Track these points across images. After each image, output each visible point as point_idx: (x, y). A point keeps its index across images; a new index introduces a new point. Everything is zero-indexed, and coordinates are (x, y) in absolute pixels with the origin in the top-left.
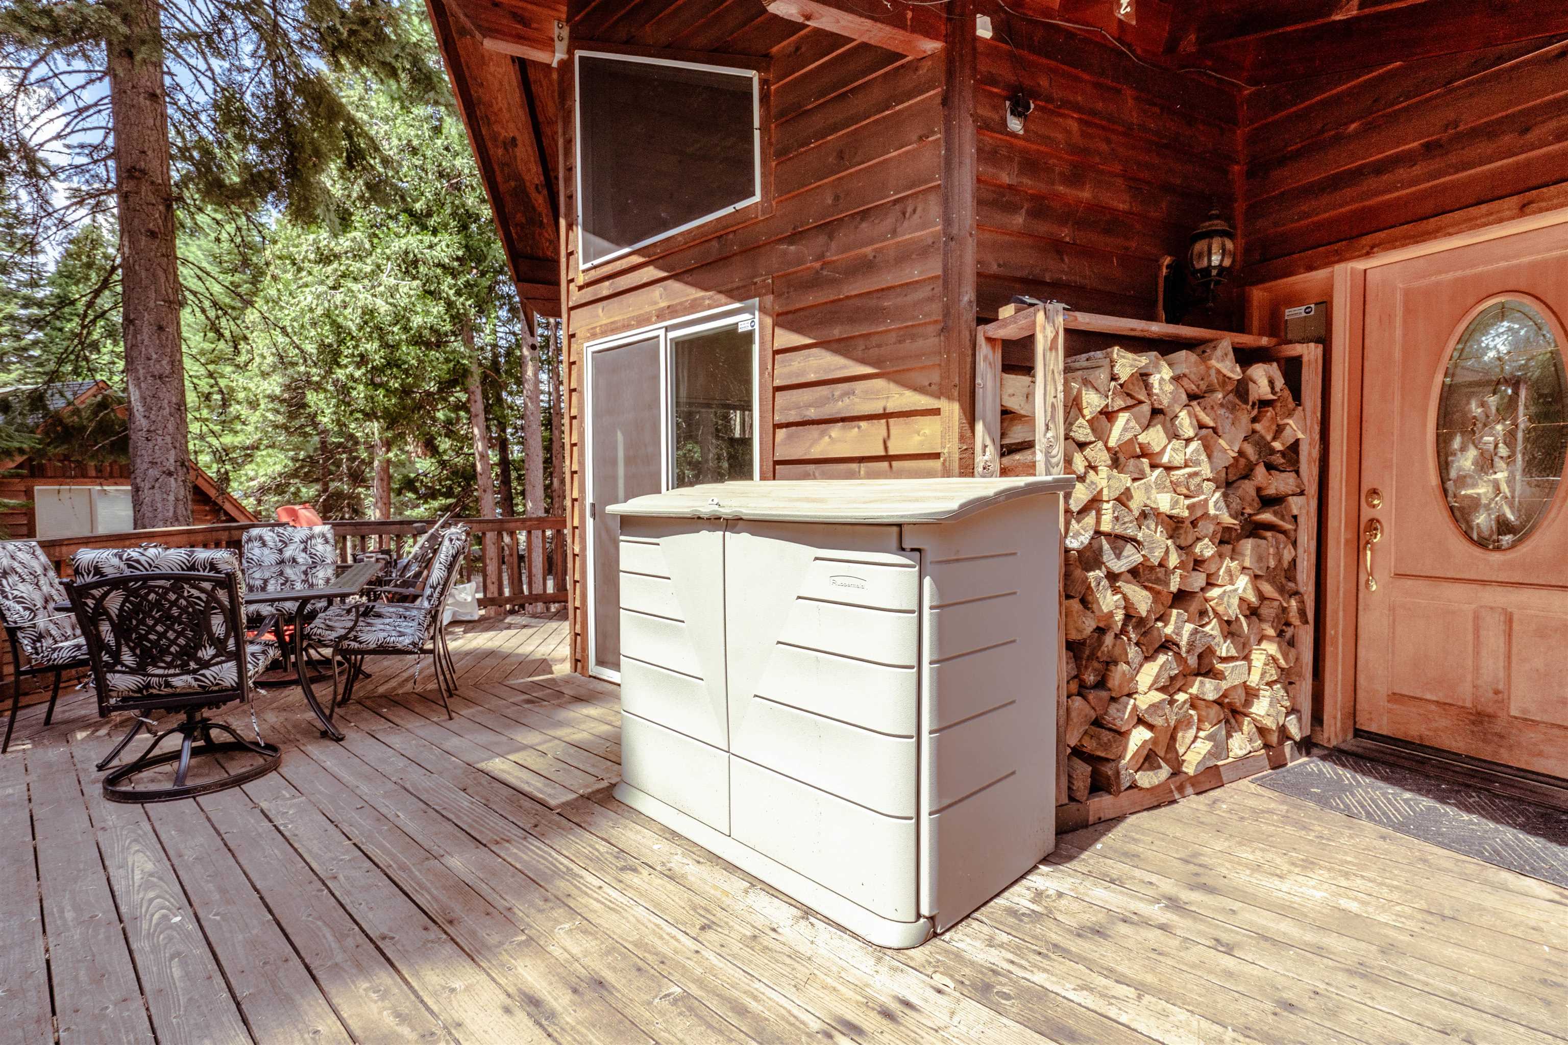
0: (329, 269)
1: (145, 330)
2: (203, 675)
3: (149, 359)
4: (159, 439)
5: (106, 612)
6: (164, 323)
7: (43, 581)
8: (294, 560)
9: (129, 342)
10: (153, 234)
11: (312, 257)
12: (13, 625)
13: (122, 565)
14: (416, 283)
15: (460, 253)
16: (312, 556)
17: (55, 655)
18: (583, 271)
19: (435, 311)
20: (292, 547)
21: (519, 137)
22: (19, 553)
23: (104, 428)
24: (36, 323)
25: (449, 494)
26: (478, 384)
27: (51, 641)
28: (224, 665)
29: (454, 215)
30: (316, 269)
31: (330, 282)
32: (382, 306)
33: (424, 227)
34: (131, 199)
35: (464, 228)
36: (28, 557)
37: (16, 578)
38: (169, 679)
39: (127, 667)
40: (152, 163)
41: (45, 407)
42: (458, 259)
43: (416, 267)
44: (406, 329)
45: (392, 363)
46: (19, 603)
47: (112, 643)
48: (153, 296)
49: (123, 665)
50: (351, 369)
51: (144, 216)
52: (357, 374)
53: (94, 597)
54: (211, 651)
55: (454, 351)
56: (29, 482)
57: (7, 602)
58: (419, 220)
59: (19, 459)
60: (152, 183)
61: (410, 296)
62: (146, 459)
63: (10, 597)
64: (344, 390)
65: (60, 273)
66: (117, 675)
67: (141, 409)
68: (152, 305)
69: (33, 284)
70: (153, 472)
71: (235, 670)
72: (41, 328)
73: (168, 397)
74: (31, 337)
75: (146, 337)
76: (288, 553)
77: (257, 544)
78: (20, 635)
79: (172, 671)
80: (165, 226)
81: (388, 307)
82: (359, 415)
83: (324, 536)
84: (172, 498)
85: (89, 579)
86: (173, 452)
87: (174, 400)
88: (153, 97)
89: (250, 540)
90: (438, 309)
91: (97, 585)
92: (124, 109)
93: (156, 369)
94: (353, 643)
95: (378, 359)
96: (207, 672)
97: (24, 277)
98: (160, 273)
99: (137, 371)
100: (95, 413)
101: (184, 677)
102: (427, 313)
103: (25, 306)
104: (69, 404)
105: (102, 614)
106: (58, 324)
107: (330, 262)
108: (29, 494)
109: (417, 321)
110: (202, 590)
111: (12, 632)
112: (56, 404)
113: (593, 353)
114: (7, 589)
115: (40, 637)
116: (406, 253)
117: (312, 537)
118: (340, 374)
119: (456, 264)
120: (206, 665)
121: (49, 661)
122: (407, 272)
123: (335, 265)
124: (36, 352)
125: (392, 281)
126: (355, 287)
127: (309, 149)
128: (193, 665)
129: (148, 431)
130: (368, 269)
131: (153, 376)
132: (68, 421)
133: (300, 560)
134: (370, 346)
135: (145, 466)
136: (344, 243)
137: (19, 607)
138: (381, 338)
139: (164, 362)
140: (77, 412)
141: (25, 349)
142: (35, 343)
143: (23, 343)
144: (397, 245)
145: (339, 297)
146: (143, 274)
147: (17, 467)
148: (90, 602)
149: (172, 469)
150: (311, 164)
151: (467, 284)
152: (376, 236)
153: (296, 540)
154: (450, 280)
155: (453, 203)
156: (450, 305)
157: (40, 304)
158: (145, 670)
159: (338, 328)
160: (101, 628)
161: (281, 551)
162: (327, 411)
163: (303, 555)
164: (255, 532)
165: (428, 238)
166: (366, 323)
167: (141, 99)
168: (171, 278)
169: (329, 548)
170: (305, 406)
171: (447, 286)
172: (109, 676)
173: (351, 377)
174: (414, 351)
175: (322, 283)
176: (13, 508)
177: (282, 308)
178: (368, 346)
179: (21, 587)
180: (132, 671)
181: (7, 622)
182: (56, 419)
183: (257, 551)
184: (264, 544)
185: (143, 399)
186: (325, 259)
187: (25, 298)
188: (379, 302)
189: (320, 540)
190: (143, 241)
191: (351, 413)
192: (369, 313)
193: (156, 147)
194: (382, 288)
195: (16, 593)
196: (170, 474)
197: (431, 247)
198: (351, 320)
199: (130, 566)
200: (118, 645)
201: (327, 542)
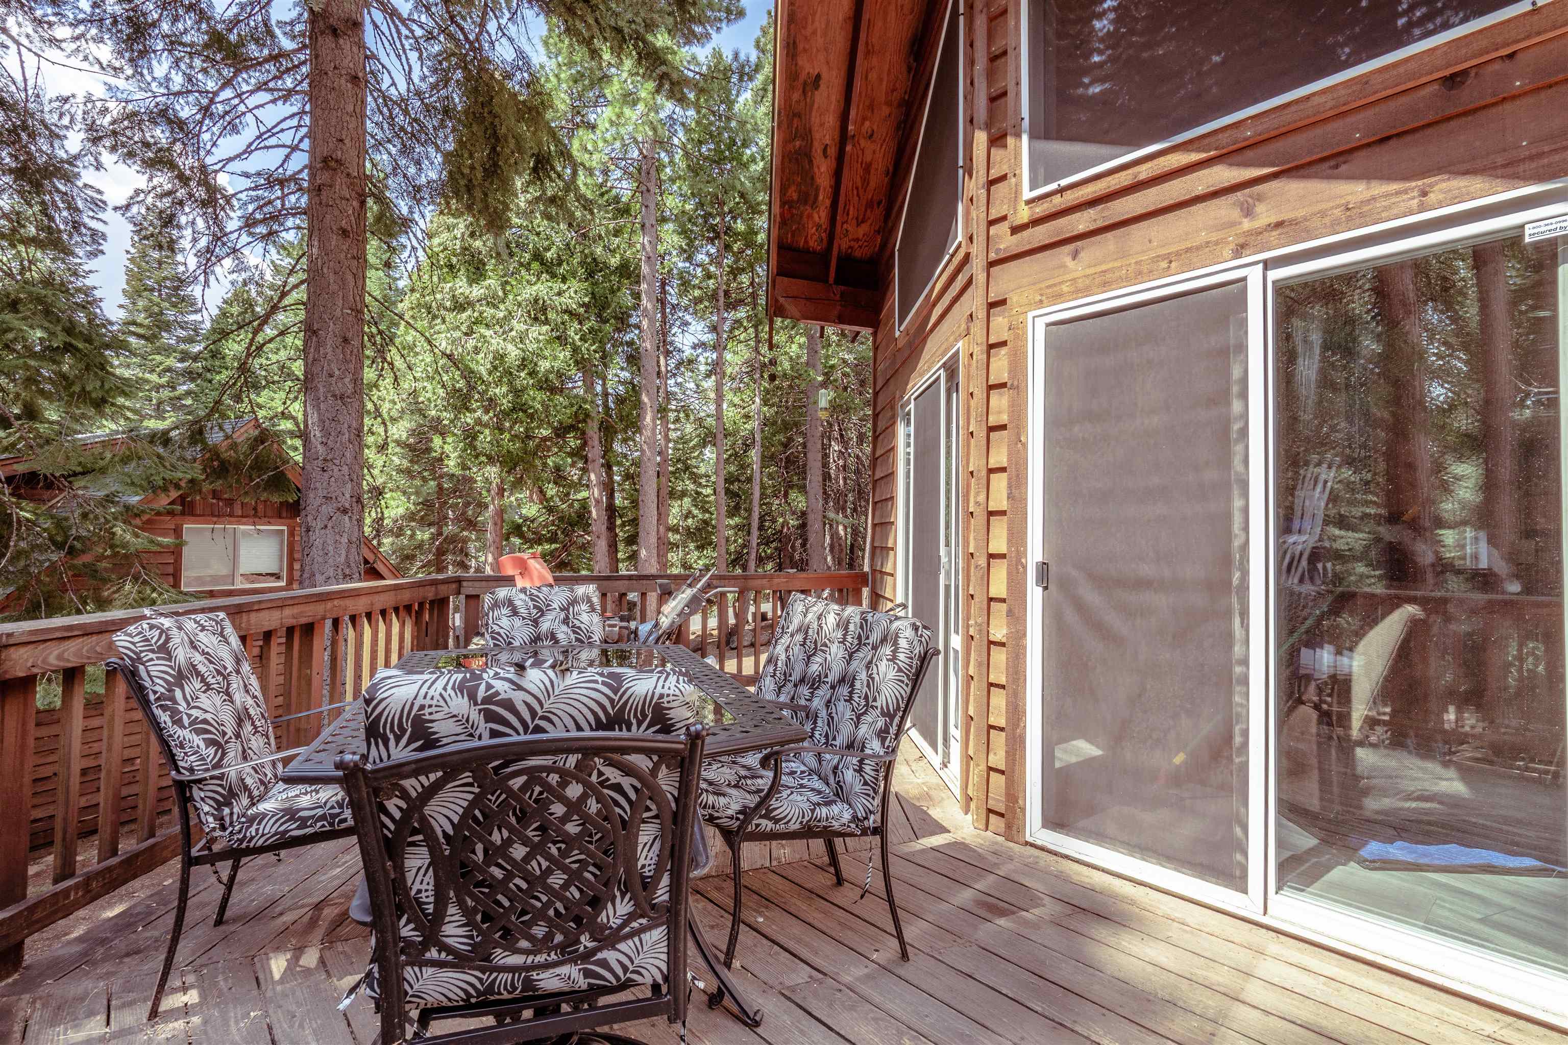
0: (464, 315)
1: (329, 343)
2: (604, 964)
3: (331, 376)
4: (336, 469)
5: (425, 828)
6: (349, 335)
7: (236, 683)
8: (553, 636)
9: (311, 356)
10: (344, 233)
11: (448, 304)
12: (186, 776)
13: (474, 716)
14: (545, 328)
15: (587, 300)
16: (575, 629)
17: (253, 830)
18: (1028, 202)
19: (561, 356)
20: (550, 616)
21: (824, 75)
22: (202, 636)
23: (259, 465)
24: (191, 375)
25: (553, 539)
26: (596, 429)
27: (245, 801)
28: (646, 937)
29: (582, 264)
30: (450, 317)
31: (464, 328)
32: (513, 353)
33: (553, 276)
34: (324, 193)
35: (591, 274)
36: (215, 640)
37: (198, 685)
38: (534, 975)
39: (449, 950)
40: (348, 153)
41: (203, 441)
42: (584, 305)
43: (545, 314)
44: (532, 374)
45: (519, 407)
46: (198, 732)
47: (428, 897)
48: (340, 303)
49: (443, 947)
50: (479, 413)
51: (336, 213)
52: (485, 418)
53: (405, 795)
54: (623, 907)
55: (577, 396)
56: (178, 520)
57: (180, 732)
58: (549, 268)
59: (174, 494)
60: (348, 175)
61: (538, 341)
62: (321, 493)
63: (186, 721)
64: (470, 436)
65: (214, 330)
66: (428, 971)
67: (318, 434)
68: (338, 313)
69: (191, 340)
70: (327, 509)
71: (663, 947)
72: (193, 380)
73: (346, 419)
74: (185, 387)
75: (329, 350)
76: (545, 625)
77: (505, 611)
78: (197, 793)
79: (541, 958)
80: (357, 224)
81: (517, 352)
82: (483, 459)
83: (589, 600)
84: (345, 540)
85: (401, 753)
86: (349, 486)
87: (354, 425)
88: (355, 79)
89: (496, 605)
90: (564, 354)
91: (419, 768)
92: (323, 93)
93: (338, 389)
94: (764, 822)
95: (505, 403)
96: (610, 956)
97: (182, 333)
98: (350, 277)
99: (316, 389)
100: (253, 448)
101: (564, 970)
102: (555, 358)
103: (182, 360)
104: (227, 437)
105: (415, 832)
106: (209, 375)
107: (464, 310)
108: (178, 532)
109: (544, 365)
110: (628, 770)
111: (183, 789)
112: (215, 437)
113: (1048, 325)
114: (182, 706)
115: (230, 796)
116: (536, 301)
117: (574, 602)
118: (469, 419)
119: (582, 310)
120: (610, 938)
121: (241, 841)
122: (536, 319)
123: (469, 312)
124: (189, 402)
125: (523, 327)
126: (488, 333)
127: (512, 143)
128: (586, 941)
129: (325, 460)
130: (501, 315)
131: (334, 396)
132: (225, 455)
133: (560, 636)
134: (499, 391)
135: (319, 501)
136: (476, 292)
137: (198, 741)
138: (510, 383)
139: (347, 380)
140: (234, 446)
141: (179, 398)
142: (188, 393)
143: (177, 393)
144: (528, 292)
145: (471, 343)
146: (332, 278)
147: (171, 503)
148: (394, 805)
149: (347, 505)
150: (512, 161)
151: (591, 330)
152: (507, 282)
153: (555, 606)
154: (576, 325)
155: (582, 252)
156: (575, 350)
157: (195, 358)
158: (487, 959)
159: (469, 374)
160: (408, 863)
161: (536, 622)
162: (452, 455)
163: (564, 628)
164: (502, 593)
165: (557, 286)
166: (495, 368)
167: (343, 81)
168: (360, 283)
169: (596, 619)
170: (429, 450)
171: (573, 332)
172: (409, 972)
173: (478, 422)
174: (540, 396)
175: (458, 328)
176: (168, 546)
177: (417, 354)
178: (497, 391)
179: (205, 701)
180: (460, 961)
181: (177, 769)
182: (214, 453)
183: (505, 622)
184: (515, 612)
185: (322, 421)
186: (460, 306)
187: (182, 352)
188: (510, 347)
189: (584, 607)
190: (334, 240)
191: (477, 457)
192: (500, 357)
193: (355, 135)
194: (514, 333)
195: (195, 713)
196: (345, 511)
197: (559, 294)
198: (482, 366)
199: (490, 717)
200: (441, 901)
201: (593, 610)
